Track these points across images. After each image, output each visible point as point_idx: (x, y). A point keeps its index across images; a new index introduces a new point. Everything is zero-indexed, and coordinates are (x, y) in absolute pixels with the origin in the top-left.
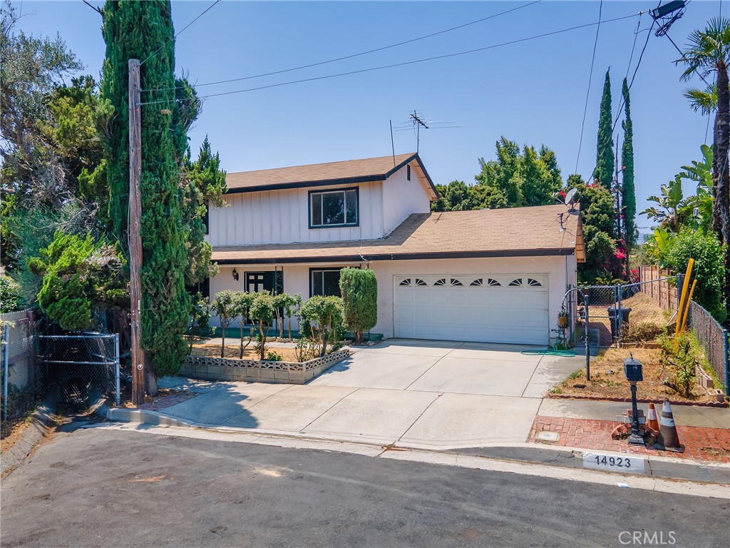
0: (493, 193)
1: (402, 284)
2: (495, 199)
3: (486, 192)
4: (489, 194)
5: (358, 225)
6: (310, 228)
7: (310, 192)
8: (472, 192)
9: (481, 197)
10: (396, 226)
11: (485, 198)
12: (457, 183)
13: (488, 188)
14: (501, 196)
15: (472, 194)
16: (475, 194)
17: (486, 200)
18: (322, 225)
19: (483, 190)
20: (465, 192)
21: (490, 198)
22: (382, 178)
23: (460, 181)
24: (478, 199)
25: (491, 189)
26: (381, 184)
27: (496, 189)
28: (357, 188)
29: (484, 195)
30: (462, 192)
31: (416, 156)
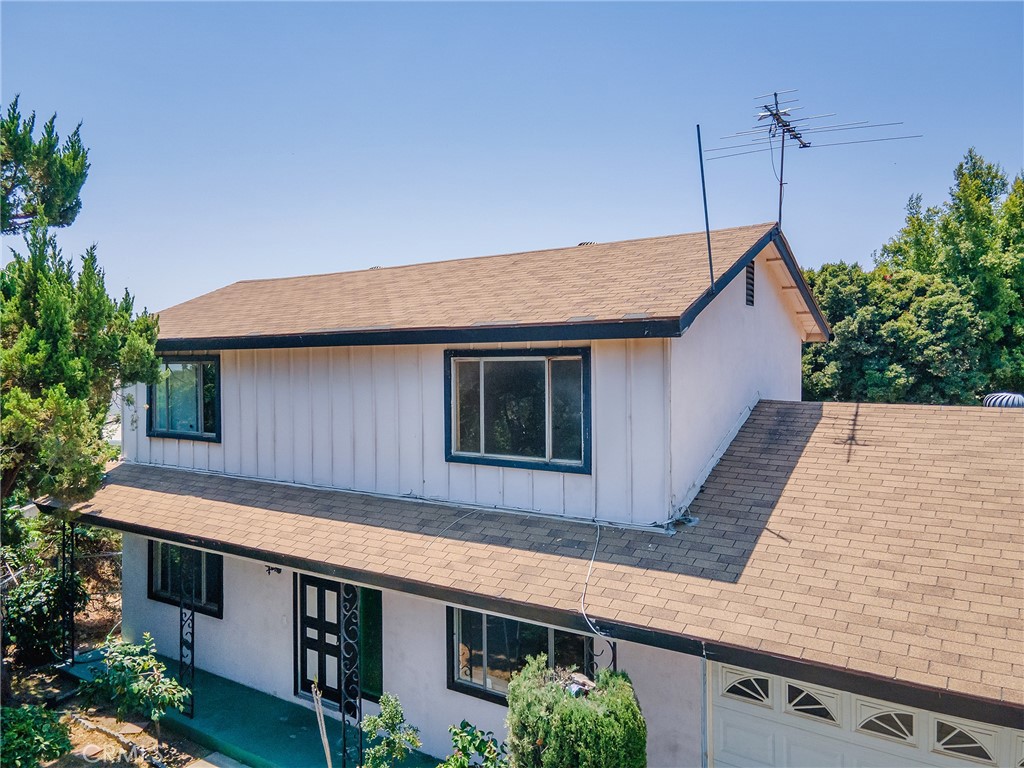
0: (933, 288)
1: (734, 690)
2: (940, 305)
3: (912, 285)
4: (921, 292)
5: (586, 470)
6: (450, 458)
7: (448, 354)
8: (878, 286)
9: (900, 296)
10: (713, 462)
11: (911, 301)
12: (842, 268)
13: (918, 278)
14: (956, 297)
15: (880, 291)
16: (887, 291)
17: (914, 306)
18: (482, 454)
19: (904, 280)
20: (864, 289)
21: (927, 302)
22: (668, 328)
23: (849, 263)
24: (893, 304)
25: (926, 278)
26: (664, 348)
27: (938, 278)
28: (586, 352)
29: (909, 294)
30: (855, 289)
31: (775, 235)
